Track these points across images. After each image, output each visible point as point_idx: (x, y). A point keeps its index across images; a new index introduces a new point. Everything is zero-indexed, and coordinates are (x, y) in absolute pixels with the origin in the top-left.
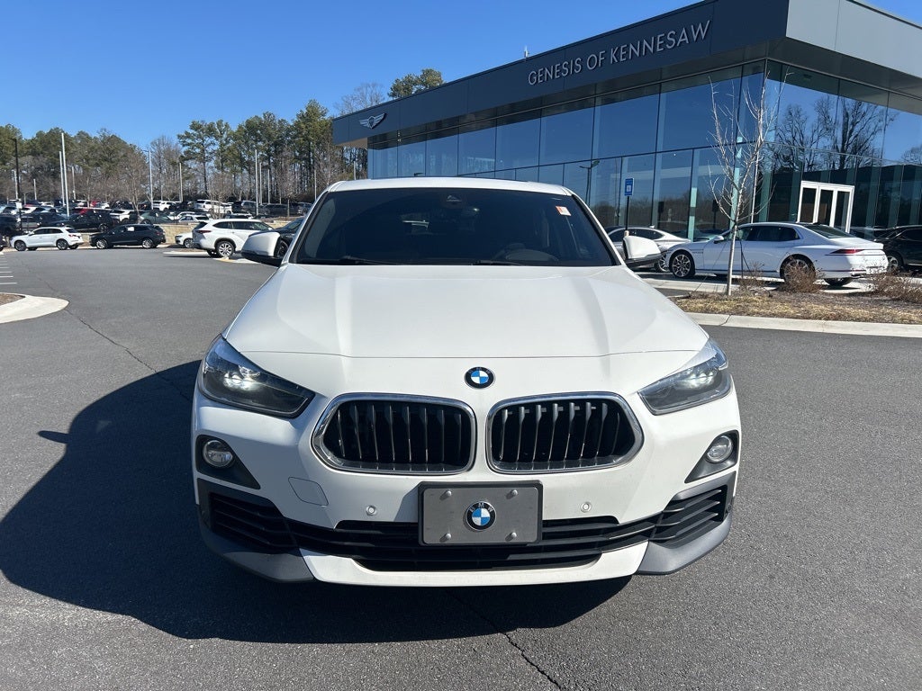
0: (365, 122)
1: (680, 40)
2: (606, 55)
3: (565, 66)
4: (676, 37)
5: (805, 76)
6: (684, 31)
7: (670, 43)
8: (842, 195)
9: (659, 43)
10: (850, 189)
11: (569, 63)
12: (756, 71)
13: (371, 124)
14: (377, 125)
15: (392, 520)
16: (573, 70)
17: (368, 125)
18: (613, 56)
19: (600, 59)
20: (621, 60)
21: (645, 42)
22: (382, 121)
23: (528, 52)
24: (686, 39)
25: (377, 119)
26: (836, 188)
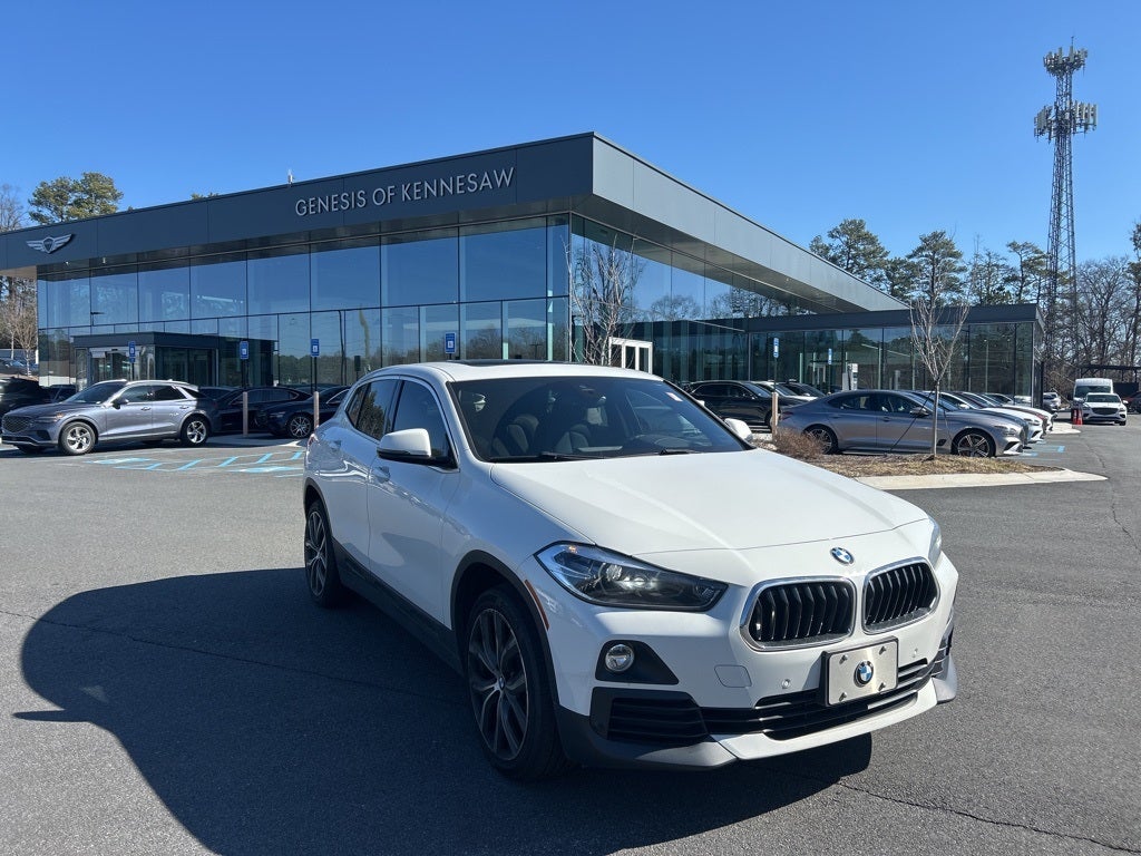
0: (39, 245)
1: (483, 184)
2: (397, 191)
3: (344, 197)
4: (478, 179)
5: (602, 231)
6: (486, 175)
7: (472, 186)
8: (642, 351)
9: (458, 184)
10: (648, 345)
11: (350, 195)
12: (561, 222)
13: (48, 247)
14: (58, 249)
15: (800, 690)
16: (355, 205)
17: (43, 249)
18: (404, 192)
19: (389, 194)
20: (416, 198)
21: (442, 182)
22: (66, 244)
23: (292, 176)
24: (489, 183)
25: (57, 242)
26: (637, 345)
